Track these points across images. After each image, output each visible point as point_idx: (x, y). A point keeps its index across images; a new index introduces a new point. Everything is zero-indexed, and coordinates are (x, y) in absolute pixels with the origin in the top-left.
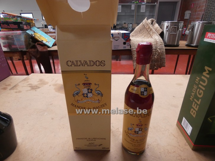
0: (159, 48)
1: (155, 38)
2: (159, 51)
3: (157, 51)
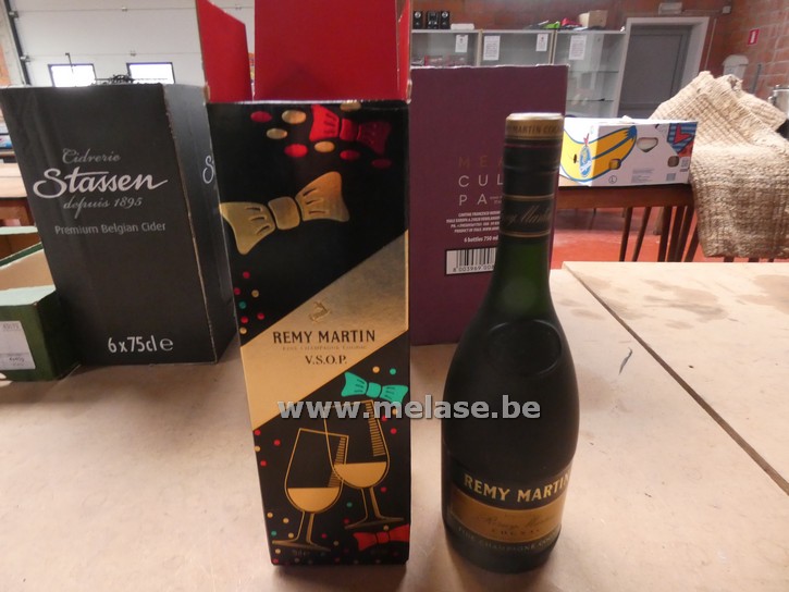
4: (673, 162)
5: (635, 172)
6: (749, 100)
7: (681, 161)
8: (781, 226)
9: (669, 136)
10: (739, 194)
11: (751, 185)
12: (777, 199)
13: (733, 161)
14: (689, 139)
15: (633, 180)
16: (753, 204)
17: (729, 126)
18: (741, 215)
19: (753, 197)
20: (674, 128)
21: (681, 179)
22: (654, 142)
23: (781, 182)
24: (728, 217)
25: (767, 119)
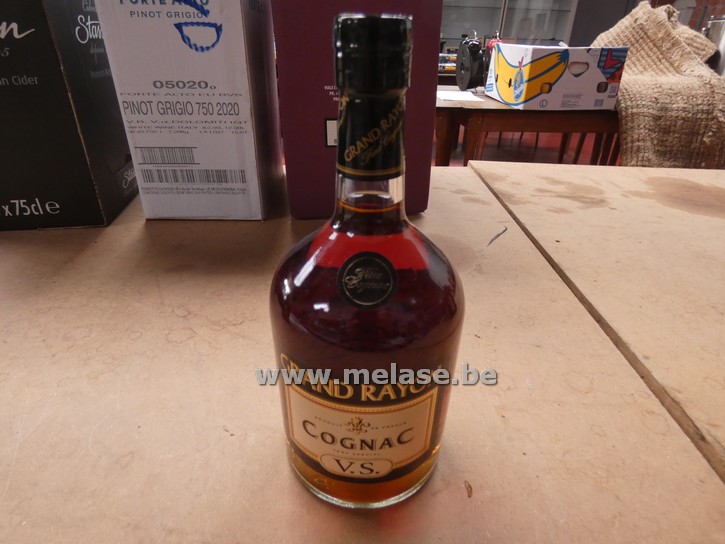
0: (720, 107)
1: (696, 73)
2: (722, 119)
3: (713, 119)
4: (601, 88)
5: (565, 96)
6: (684, 31)
7: (609, 87)
8: (698, 154)
9: (600, 61)
10: (662, 122)
11: (674, 114)
12: (697, 127)
13: (660, 90)
14: (619, 65)
15: (563, 105)
16: (674, 132)
17: (661, 57)
18: (661, 142)
19: (675, 126)
20: (605, 53)
21: (608, 105)
22: (586, 66)
23: (703, 111)
24: (649, 144)
25: (698, 50)
